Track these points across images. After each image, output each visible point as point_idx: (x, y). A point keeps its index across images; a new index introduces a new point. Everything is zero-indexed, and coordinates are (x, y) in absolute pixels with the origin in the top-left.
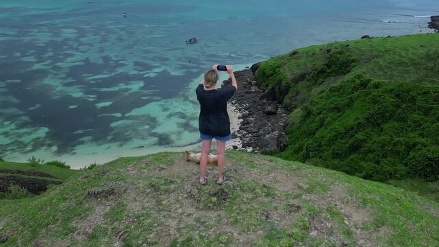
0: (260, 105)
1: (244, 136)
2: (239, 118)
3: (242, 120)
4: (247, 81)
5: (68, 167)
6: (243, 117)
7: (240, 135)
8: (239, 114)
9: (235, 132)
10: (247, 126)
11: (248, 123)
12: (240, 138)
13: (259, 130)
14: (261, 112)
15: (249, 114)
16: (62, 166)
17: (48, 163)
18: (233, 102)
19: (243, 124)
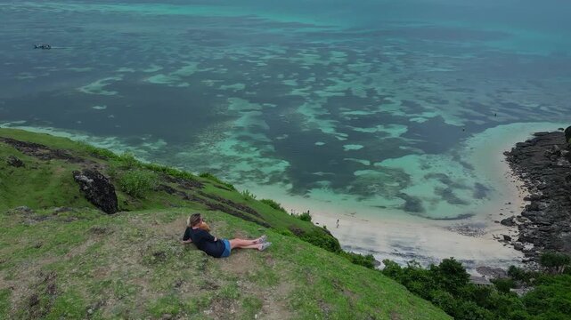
0: (563, 187)
1: (526, 226)
2: (526, 199)
3: (529, 203)
4: (554, 148)
5: (283, 210)
6: (533, 199)
7: (520, 223)
8: (527, 194)
9: (513, 217)
10: (535, 213)
11: (537, 210)
12: (519, 227)
13: (552, 223)
14: (562, 197)
15: (543, 197)
16: (275, 206)
17: (263, 201)
18: (524, 175)
19: (529, 208)
